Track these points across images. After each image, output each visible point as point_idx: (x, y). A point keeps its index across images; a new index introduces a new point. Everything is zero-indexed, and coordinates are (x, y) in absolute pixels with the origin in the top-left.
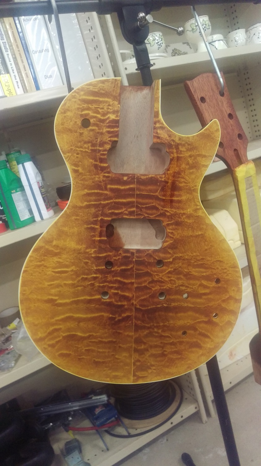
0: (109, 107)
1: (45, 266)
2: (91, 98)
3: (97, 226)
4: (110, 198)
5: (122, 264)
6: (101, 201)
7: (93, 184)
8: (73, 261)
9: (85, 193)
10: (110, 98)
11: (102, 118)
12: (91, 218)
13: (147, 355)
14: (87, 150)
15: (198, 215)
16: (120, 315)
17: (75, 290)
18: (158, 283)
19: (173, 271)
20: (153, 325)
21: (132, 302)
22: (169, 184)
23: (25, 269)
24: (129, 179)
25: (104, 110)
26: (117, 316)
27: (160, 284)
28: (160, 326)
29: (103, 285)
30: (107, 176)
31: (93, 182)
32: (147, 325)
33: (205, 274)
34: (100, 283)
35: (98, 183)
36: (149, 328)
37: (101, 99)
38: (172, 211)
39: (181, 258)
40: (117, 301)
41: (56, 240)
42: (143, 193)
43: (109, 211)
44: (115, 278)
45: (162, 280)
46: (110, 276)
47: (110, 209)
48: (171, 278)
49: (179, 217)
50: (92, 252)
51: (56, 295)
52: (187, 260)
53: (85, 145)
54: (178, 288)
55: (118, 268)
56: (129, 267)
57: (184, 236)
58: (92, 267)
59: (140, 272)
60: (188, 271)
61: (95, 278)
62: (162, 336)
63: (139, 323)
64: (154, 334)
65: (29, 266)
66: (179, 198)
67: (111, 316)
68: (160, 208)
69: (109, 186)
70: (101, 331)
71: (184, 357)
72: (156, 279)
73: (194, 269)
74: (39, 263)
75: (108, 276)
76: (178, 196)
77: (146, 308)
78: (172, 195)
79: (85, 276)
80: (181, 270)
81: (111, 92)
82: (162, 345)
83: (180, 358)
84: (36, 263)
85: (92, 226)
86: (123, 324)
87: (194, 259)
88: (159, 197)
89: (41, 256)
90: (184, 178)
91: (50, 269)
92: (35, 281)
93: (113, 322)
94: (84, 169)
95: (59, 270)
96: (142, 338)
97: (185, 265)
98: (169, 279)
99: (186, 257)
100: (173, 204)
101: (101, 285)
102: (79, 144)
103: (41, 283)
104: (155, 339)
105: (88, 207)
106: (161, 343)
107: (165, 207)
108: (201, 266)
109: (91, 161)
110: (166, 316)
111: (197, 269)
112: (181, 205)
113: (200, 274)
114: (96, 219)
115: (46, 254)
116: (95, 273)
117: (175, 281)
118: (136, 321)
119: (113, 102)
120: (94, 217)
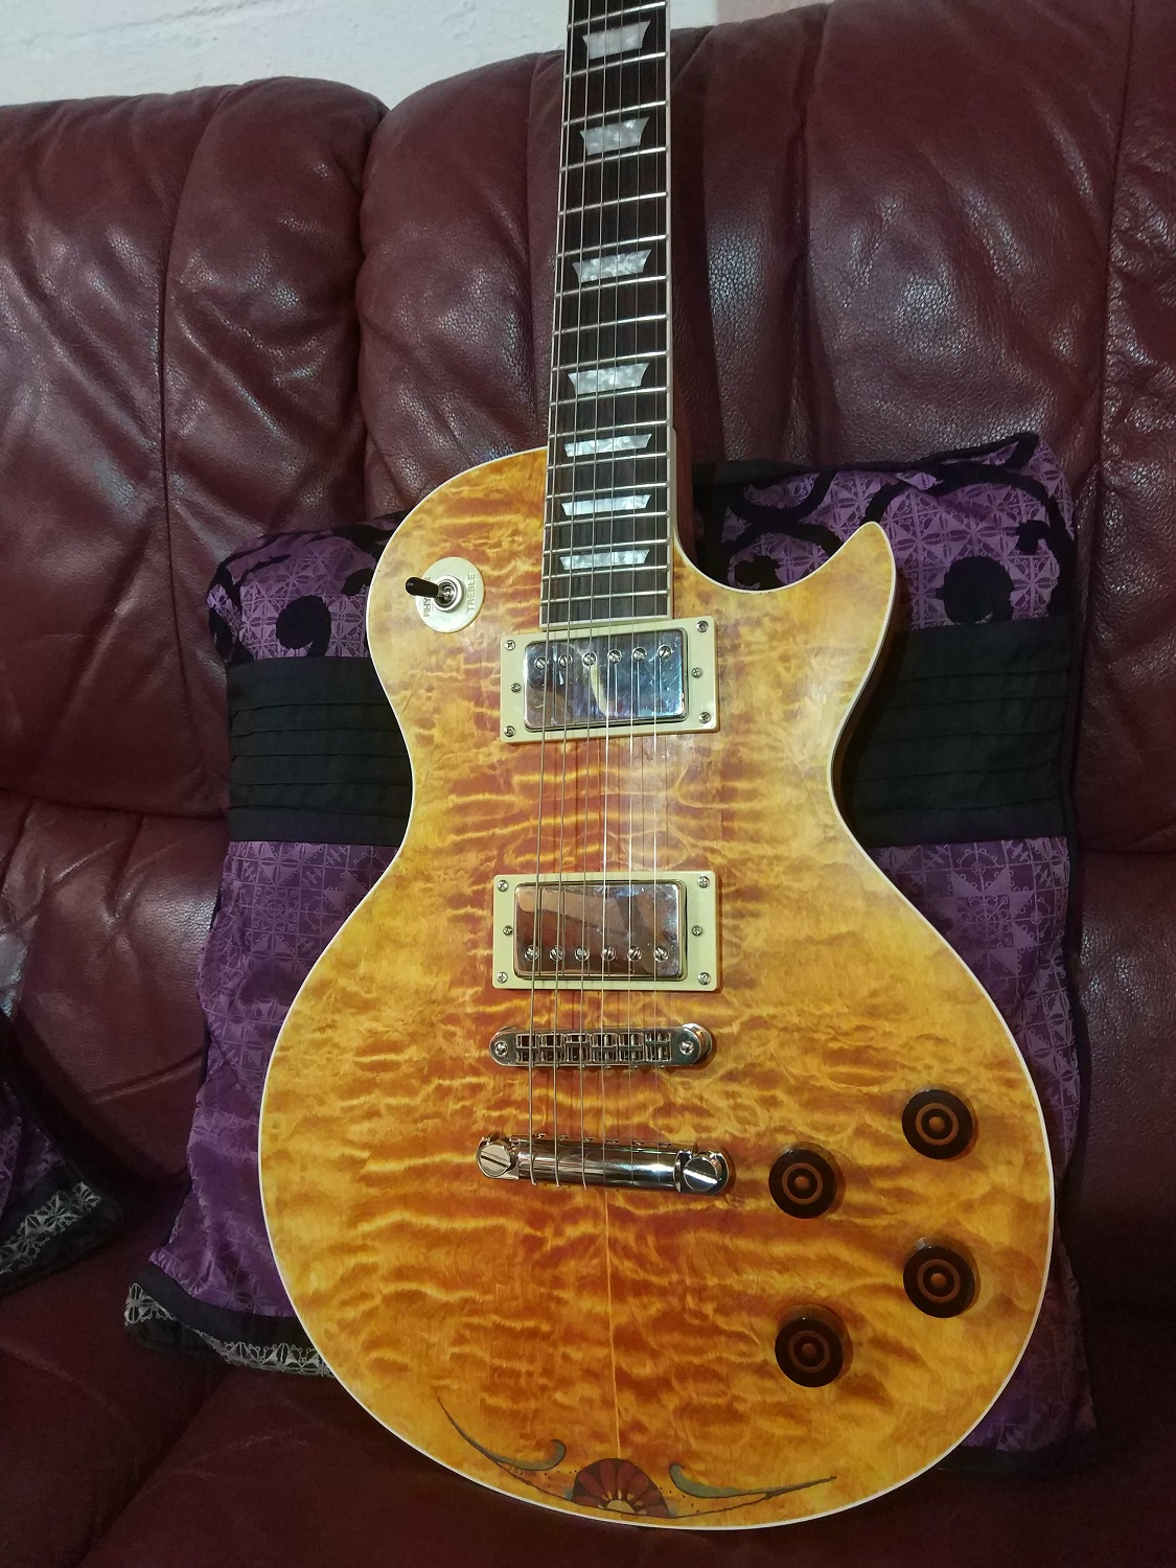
0: (516, 538)
1: (336, 1046)
2: (467, 520)
3: (483, 909)
4: (522, 816)
6: (495, 827)
7: (472, 776)
8: (411, 1029)
9: (451, 805)
10: (517, 512)
11: (496, 573)
12: (466, 885)
13: (671, 1407)
14: (454, 674)
15: (830, 863)
16: (558, 1233)
17: (418, 1130)
18: (688, 1116)
19: (745, 1074)
20: (682, 1282)
22: (713, 757)
23: (280, 1054)
24: (576, 748)
25: (498, 549)
26: (548, 1232)
27: (697, 1120)
28: (705, 1288)
29: (500, 1117)
31: (472, 770)
32: (654, 1279)
33: (875, 1089)
34: (488, 1109)
35: (486, 770)
36: (663, 1292)
37: (491, 520)
38: (731, 849)
39: (775, 1022)
41: (367, 959)
42: (623, 793)
43: (517, 857)
44: (539, 1093)
45: (705, 1106)
46: (521, 1084)
47: (519, 852)
48: (739, 1100)
49: (760, 871)
50: (467, 998)
51: (365, 1146)
52: (799, 1029)
53: (450, 662)
54: (765, 1140)
57: (783, 940)
58: (467, 1051)
60: (806, 1074)
61: (475, 1089)
62: (716, 1331)
63: (627, 1268)
64: (687, 1317)
65: (289, 1045)
66: (755, 805)
67: (528, 1230)
68: (686, 840)
69: (516, 779)
70: (498, 1286)
71: (821, 1438)
72: (679, 1101)
73: (827, 1069)
74: (318, 1036)
75: (517, 1082)
76: (751, 795)
77: (651, 1212)
78: (725, 795)
79: (446, 1083)
80: (776, 1068)
81: (520, 493)
82: (723, 1370)
83: (802, 1441)
84: (310, 1036)
85: (469, 909)
86: (570, 1268)
87: (828, 1027)
88: (682, 802)
89: (324, 1012)
90: (768, 734)
91: (350, 1056)
92: (308, 1096)
93: (537, 1256)
94: (447, 732)
95: (375, 1058)
96: (644, 1332)
97: (791, 1051)
98: (731, 1102)
99: (796, 1020)
100: (735, 825)
101: (495, 1114)
102: (434, 660)
103: (322, 1102)
104: (692, 1342)
105: (459, 848)
106: (719, 1360)
107: (704, 839)
108: (858, 1056)
109: (466, 703)
110: (725, 1249)
111: (843, 1069)
112: (765, 828)
113: (854, 1090)
114: (480, 887)
115: (339, 1005)
116: (475, 1072)
117: (753, 1112)
118: (616, 1261)
119: (528, 521)
120: (474, 883)
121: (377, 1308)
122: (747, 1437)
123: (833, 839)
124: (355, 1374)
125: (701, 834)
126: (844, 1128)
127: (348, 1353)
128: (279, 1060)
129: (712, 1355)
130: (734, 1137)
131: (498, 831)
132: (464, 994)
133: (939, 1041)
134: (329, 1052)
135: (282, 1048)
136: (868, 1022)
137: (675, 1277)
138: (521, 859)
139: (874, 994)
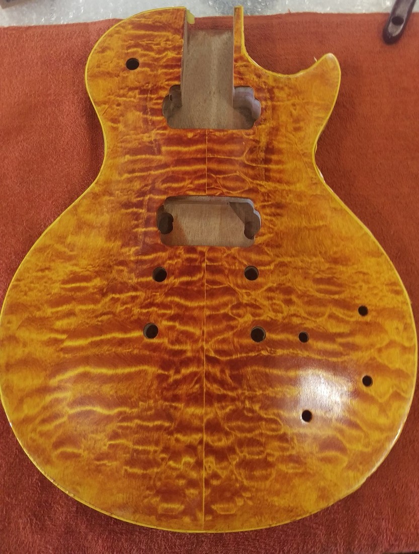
0: (168, 42)
1: (50, 279)
2: (142, 32)
3: (142, 209)
4: (166, 165)
5: (182, 273)
6: (151, 170)
7: (140, 146)
8: (97, 269)
9: (126, 160)
10: (169, 31)
11: (157, 56)
12: (133, 198)
13: (234, 463)
14: (132, 99)
15: (314, 194)
16: (177, 372)
17: (98, 321)
18: (249, 309)
19: (277, 288)
20: (243, 394)
21: (200, 345)
22: (261, 144)
23: (15, 283)
24: (195, 136)
25: (159, 46)
26: (172, 372)
27: (253, 310)
28: (255, 396)
29: (148, 312)
30: (163, 133)
31: (140, 144)
32: (230, 393)
33: (336, 297)
34: (141, 308)
35: (147, 144)
36: (233, 400)
37: (156, 33)
38: (269, 185)
39: (291, 265)
40: (172, 343)
41: (72, 234)
42: (219, 157)
43: (162, 184)
44: (169, 299)
45: (257, 304)
46: (160, 295)
47: (164, 182)
48: (274, 301)
49: (282, 196)
50: (131, 252)
51: (63, 332)
52: (302, 268)
53: (130, 93)
54: (286, 321)
55: (176, 280)
56: (195, 279)
57: (293, 227)
58: (130, 279)
59: (214, 287)
60: (305, 289)
61: (134, 298)
62: (260, 419)
63: (215, 388)
64: (246, 413)
65: (22, 278)
66: (280, 167)
67: (160, 371)
68: (248, 180)
69: (164, 149)
70: (141, 403)
71: (311, 472)
72: (245, 302)
73: (315, 287)
74: (40, 274)
75: (158, 294)
76: (279, 162)
77: (228, 358)
78: (267, 161)
79: (117, 296)
80: (292, 286)
81: (170, 24)
82: (263, 440)
83: (302, 474)
84: (35, 274)
85: (135, 210)
86: (183, 390)
87: (314, 267)
88: (246, 162)
89: (45, 261)
90: (286, 137)
91: (58, 285)
92: (30, 306)
93: (164, 385)
94: (126, 125)
95: (74, 285)
96: (222, 422)
97: (299, 278)
98: (270, 302)
99: (300, 264)
100: (271, 174)
101: (144, 311)
102: (122, 92)
103: (39, 309)
104: (247, 425)
105: (130, 180)
106: (261, 434)
107: (257, 179)
108: (329, 281)
109: (138, 113)
110: (267, 375)
111: (322, 287)
112: (285, 177)
113: (327, 296)
114: (141, 199)
115: (54, 258)
116: (135, 289)
117: (281, 306)
118: (209, 385)
119: (174, 36)
120: (138, 197)
121: (64, 422)
122: (274, 476)
123: (316, 184)
124: (48, 461)
125: (254, 178)
126: (323, 315)
127: (44, 450)
128: (15, 287)
129: (257, 432)
130: (272, 319)
131: (152, 172)
132: (130, 250)
133: (364, 274)
134: (46, 283)
135: (18, 280)
136: (333, 266)
137: (240, 391)
138: (165, 185)
139: (335, 253)
